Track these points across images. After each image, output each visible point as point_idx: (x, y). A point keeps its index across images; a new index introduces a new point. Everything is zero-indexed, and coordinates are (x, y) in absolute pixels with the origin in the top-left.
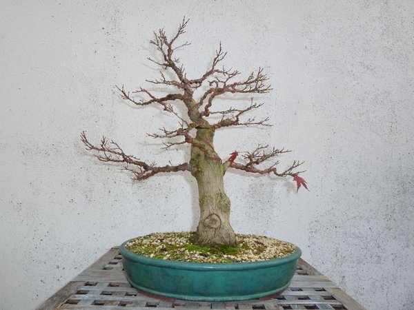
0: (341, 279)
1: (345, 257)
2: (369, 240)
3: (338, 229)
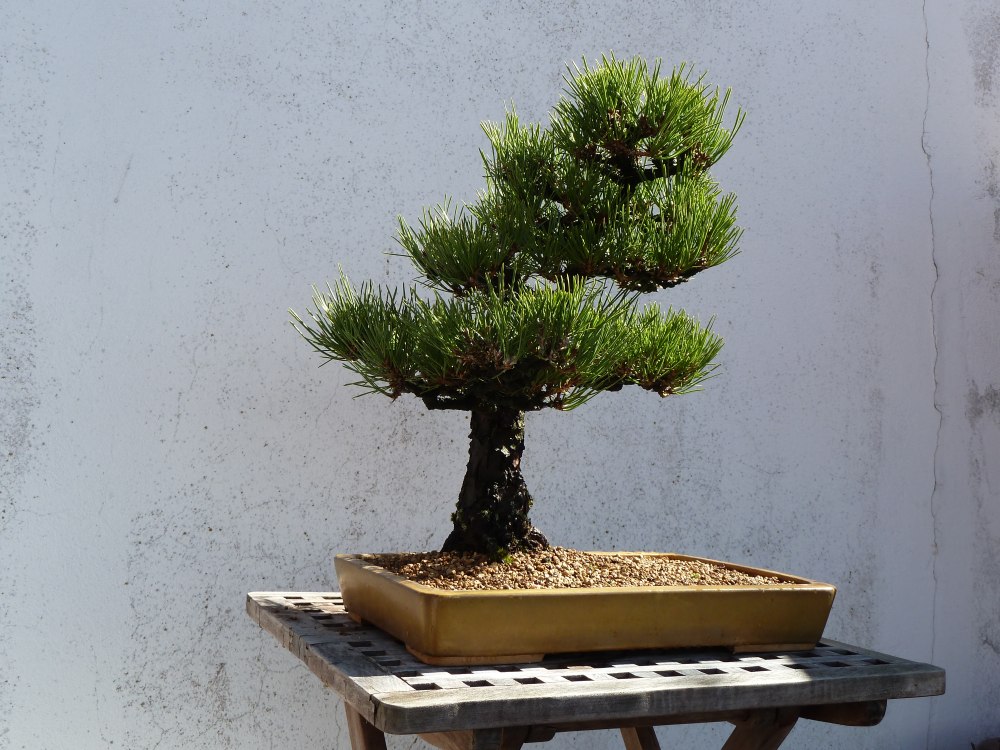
0: (213, 671)
1: (227, 612)
2: (299, 565)
3: (215, 535)
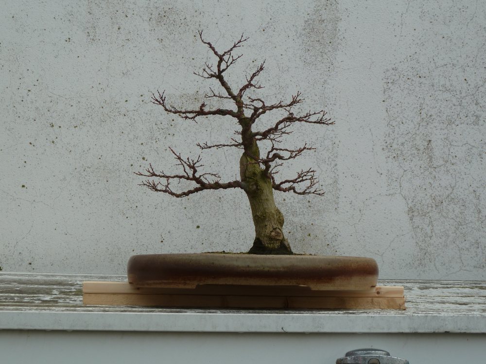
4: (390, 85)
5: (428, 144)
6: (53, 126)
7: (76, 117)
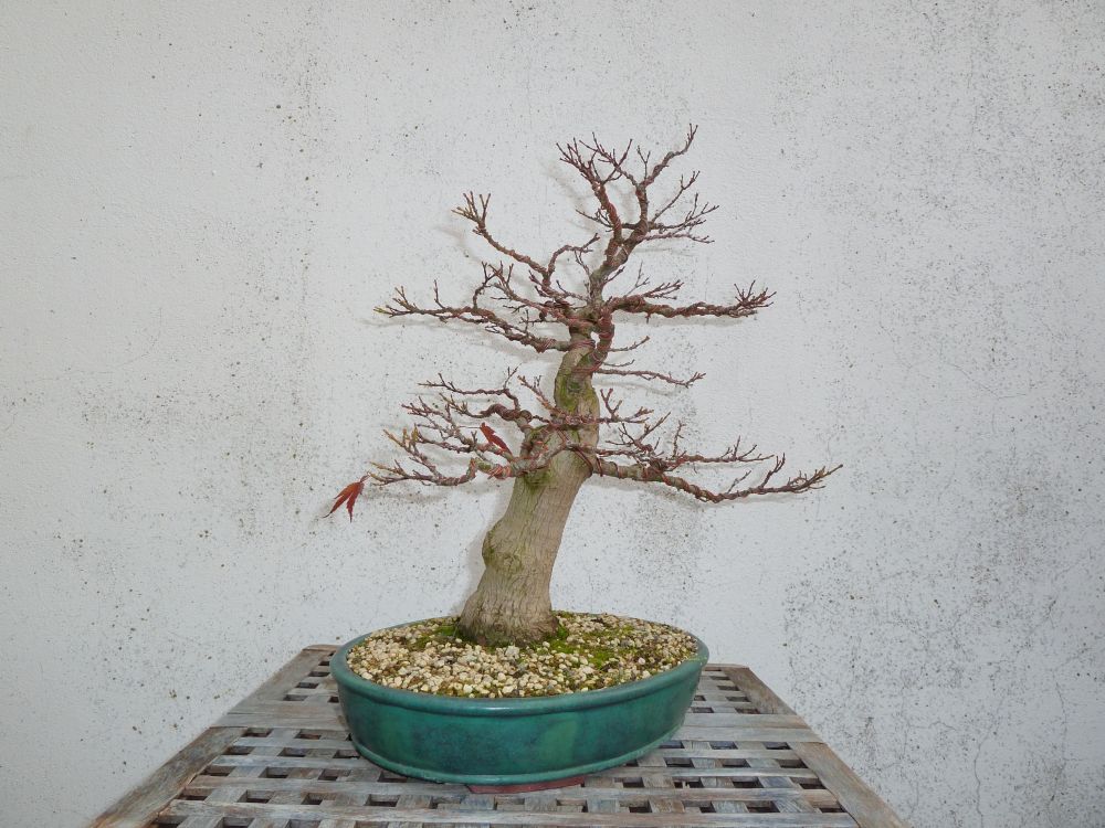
0: (862, 724)
1: (873, 671)
2: (932, 629)
3: (857, 603)
4: (796, 613)
5: (867, 726)
6: (175, 696)
7: (217, 678)
